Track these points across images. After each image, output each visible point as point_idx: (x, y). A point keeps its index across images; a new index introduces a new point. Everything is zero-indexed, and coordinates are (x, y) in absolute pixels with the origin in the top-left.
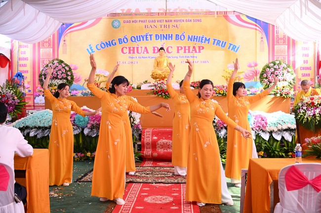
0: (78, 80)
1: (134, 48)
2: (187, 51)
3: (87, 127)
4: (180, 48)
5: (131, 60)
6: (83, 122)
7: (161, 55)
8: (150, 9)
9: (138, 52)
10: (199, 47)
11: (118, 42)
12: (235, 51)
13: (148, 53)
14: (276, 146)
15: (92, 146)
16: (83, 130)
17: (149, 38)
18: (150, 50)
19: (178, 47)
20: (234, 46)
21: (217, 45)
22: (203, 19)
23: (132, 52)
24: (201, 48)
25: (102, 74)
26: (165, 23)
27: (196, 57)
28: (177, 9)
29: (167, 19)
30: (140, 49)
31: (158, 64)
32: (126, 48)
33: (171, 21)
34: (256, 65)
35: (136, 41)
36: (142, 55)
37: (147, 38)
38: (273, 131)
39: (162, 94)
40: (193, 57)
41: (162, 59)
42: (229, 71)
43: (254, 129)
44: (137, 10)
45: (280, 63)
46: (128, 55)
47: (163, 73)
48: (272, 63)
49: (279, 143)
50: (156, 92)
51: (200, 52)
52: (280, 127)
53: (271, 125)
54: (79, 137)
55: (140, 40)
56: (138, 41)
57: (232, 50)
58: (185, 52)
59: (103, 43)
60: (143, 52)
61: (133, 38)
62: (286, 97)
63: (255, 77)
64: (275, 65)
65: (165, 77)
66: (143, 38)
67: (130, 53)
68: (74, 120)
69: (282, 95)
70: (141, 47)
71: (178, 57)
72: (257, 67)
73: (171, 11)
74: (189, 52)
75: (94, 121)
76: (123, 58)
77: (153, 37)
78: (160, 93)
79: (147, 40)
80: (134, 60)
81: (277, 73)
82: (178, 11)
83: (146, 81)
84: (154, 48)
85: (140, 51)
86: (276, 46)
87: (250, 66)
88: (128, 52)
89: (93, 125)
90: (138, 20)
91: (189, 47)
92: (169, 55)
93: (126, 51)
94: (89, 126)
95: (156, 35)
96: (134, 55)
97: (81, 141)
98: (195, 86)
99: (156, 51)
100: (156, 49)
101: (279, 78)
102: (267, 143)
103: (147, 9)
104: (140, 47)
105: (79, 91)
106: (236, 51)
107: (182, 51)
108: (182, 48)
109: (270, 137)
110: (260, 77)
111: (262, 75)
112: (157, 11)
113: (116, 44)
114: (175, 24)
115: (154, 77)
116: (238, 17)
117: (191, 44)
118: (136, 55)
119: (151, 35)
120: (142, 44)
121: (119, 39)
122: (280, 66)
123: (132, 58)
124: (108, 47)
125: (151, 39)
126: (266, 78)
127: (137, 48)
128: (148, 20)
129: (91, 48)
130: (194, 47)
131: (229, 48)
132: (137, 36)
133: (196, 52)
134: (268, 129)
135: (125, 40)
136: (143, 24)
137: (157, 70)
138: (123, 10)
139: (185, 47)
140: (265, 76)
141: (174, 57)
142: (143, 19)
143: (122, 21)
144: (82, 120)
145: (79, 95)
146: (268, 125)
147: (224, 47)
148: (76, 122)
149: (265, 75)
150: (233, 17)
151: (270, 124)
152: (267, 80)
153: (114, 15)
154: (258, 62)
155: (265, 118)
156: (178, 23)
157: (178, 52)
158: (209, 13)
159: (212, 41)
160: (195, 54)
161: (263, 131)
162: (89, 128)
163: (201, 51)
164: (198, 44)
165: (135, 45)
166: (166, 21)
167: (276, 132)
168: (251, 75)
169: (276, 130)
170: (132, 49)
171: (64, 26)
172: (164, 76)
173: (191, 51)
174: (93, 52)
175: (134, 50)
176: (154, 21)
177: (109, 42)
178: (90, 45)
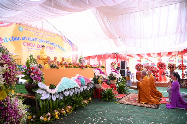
1: (29, 43)
2: (50, 49)
5: (28, 49)
8: (36, 27)
11: (21, 39)
13: (35, 47)
17: (36, 40)
19: (47, 46)
21: (59, 48)
22: (56, 37)
23: (28, 45)
24: (55, 48)
26: (42, 35)
27: (53, 52)
28: (47, 30)
29: (44, 33)
31: (42, 53)
33: (45, 34)
36: (32, 47)
37: (35, 40)
44: (31, 25)
46: (26, 46)
56: (31, 40)
58: (49, 49)
59: (14, 38)
61: (29, 39)
66: (34, 39)
67: (27, 45)
70: (33, 44)
71: (47, 51)
73: (45, 30)
74: (51, 49)
77: (38, 40)
79: (35, 41)
80: (29, 49)
82: (47, 31)
84: (38, 45)
85: (32, 46)
90: (32, 30)
91: (51, 47)
99: (39, 47)
107: (48, 48)
112: (39, 28)
113: (20, 40)
114: (46, 36)
116: (65, 39)
117: (51, 46)
118: (30, 47)
119: (37, 39)
120: (33, 42)
121: (22, 37)
123: (28, 48)
124: (16, 40)
127: (31, 44)
128: (36, 31)
129: (6, 39)
131: (63, 50)
132: (31, 38)
135: (25, 39)
136: (34, 33)
142: (34, 30)
143: (24, 28)
147: (61, 49)
150: (64, 38)
153: (20, 24)
154: (69, 56)
156: (48, 36)
157: (47, 49)
158: (58, 35)
159: (58, 46)
160: (53, 50)
164: (54, 46)
165: (30, 42)
166: (43, 34)
170: (28, 44)
174: (7, 42)
175: (29, 45)
176: (38, 33)
177: (17, 37)
178: (5, 37)
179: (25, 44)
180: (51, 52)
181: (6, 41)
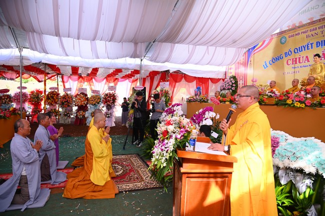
1: (296, 59)
5: (293, 70)
8: (312, 18)
9: (300, 62)
11: (284, 56)
17: (310, 47)
18: (311, 58)
23: (294, 62)
30: (301, 59)
31: (311, 72)
32: (290, 60)
35: (299, 52)
36: (303, 64)
37: (308, 47)
44: (301, 22)
46: (291, 66)
55: (302, 51)
56: (300, 51)
59: (274, 59)
60: (304, 61)
61: (296, 50)
66: (304, 48)
67: (293, 64)
70: (303, 57)
76: (288, 69)
77: (314, 45)
79: (308, 49)
90: (301, 32)
93: (290, 62)
95: (317, 42)
96: (296, 66)
103: (309, 19)
104: (301, 57)
112: (318, 18)
113: (283, 58)
118: (298, 65)
119: (312, 44)
120: (303, 54)
121: (285, 53)
124: (277, 61)
125: (312, 48)
127: (299, 58)
128: (309, 29)
132: (299, 48)
135: (290, 53)
136: (305, 35)
138: (289, 26)
142: (305, 30)
143: (287, 36)
153: (282, 33)
165: (297, 56)
170: (294, 60)
171: (251, 50)
175: (296, 61)
176: (316, 29)
177: (278, 57)
178: (265, 62)
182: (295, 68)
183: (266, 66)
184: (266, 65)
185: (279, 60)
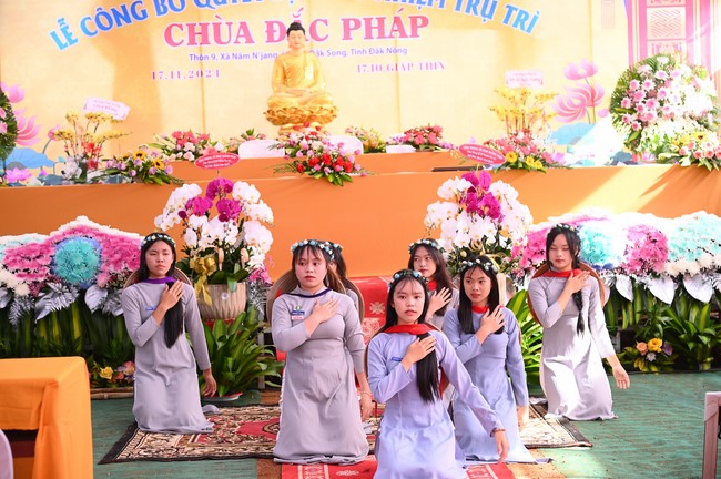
0: (30, 134)
1: (204, 26)
2: (375, 32)
3: (94, 283)
4: (352, 24)
5: (195, 66)
6: (83, 270)
7: (294, 47)
9: (218, 40)
10: (414, 19)
11: (152, 9)
12: (526, 28)
13: (250, 40)
14: (697, 319)
15: (114, 343)
16: (82, 292)
18: (259, 33)
19: (346, 22)
20: (522, 12)
21: (468, 11)
23: (198, 38)
24: (419, 22)
25: (107, 113)
27: (405, 52)
30: (224, 29)
31: (285, 77)
32: (180, 26)
34: (591, 72)
35: (212, 2)
36: (230, 48)
38: (687, 273)
39: (322, 171)
40: (396, 51)
41: (298, 61)
42: (512, 93)
43: (628, 270)
45: (671, 64)
46: (185, 49)
47: (304, 103)
48: (647, 62)
49: (706, 309)
50: (305, 164)
51: (414, 34)
52: (707, 262)
53: (679, 255)
54: (70, 318)
55: (225, 2)
56: (217, 2)
57: (515, 25)
58: (369, 36)
59: (105, 14)
60: (233, 39)
62: (709, 167)
63: (590, 109)
64: (655, 69)
65: (311, 118)
67: (192, 42)
68: (52, 264)
69: (697, 161)
70: (229, 24)
71: (349, 52)
72: (595, 76)
74: (381, 35)
75: (117, 263)
76: (171, 59)
78: (317, 167)
80: (207, 65)
81: (663, 93)
83: (250, 133)
84: (270, 24)
85: (224, 38)
86: (649, 12)
87: (574, 76)
88: (187, 40)
89: (114, 278)
91: (381, 20)
92: (317, 45)
93: (180, 35)
94: (102, 280)
96: (208, 50)
97: (77, 333)
98: (417, 142)
99: (276, 36)
100: (276, 27)
101: (672, 109)
102: (670, 312)
104: (224, 22)
105: (31, 171)
106: (529, 30)
107: (359, 35)
108: (358, 24)
109: (677, 292)
110: (612, 110)
111: (617, 101)
113: (145, 15)
115: (276, 118)
117: (388, 10)
118: (212, 48)
120: (231, 13)
122: (672, 72)
124: (119, 24)
126: (632, 111)
127: (217, 27)
129: (64, 30)
130: (397, 20)
131: (506, 21)
133: (403, 35)
134: (671, 268)
135: (177, 3)
137: (283, 94)
139: (368, 21)
140: (628, 106)
141: (334, 54)
144: (77, 261)
145: (33, 182)
146: (669, 257)
147: (490, 16)
148: (57, 269)
149: (627, 103)
151: (677, 251)
152: (635, 116)
154: (598, 62)
155: (659, 234)
157: (347, 36)
160: (402, 43)
161: (655, 276)
162: (102, 289)
163: (420, 30)
164: (409, 10)
165: (207, 16)
167: (694, 278)
168: (577, 102)
169: (694, 269)
170: (198, 29)
172: (307, 113)
173: (387, 34)
174: (72, 42)
175: (204, 34)
177: (124, 7)
178: (61, 21)
179: (177, 35)
180: (388, 59)
181: (64, 40)
182: (201, 58)
183: (63, 38)
184: (68, 36)
185: (128, 21)
